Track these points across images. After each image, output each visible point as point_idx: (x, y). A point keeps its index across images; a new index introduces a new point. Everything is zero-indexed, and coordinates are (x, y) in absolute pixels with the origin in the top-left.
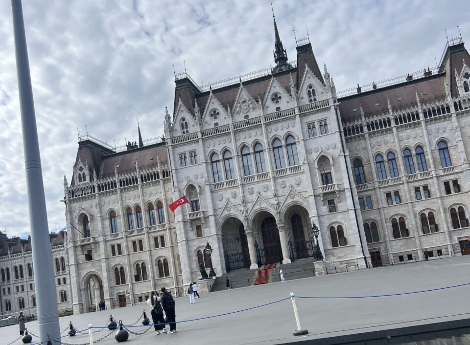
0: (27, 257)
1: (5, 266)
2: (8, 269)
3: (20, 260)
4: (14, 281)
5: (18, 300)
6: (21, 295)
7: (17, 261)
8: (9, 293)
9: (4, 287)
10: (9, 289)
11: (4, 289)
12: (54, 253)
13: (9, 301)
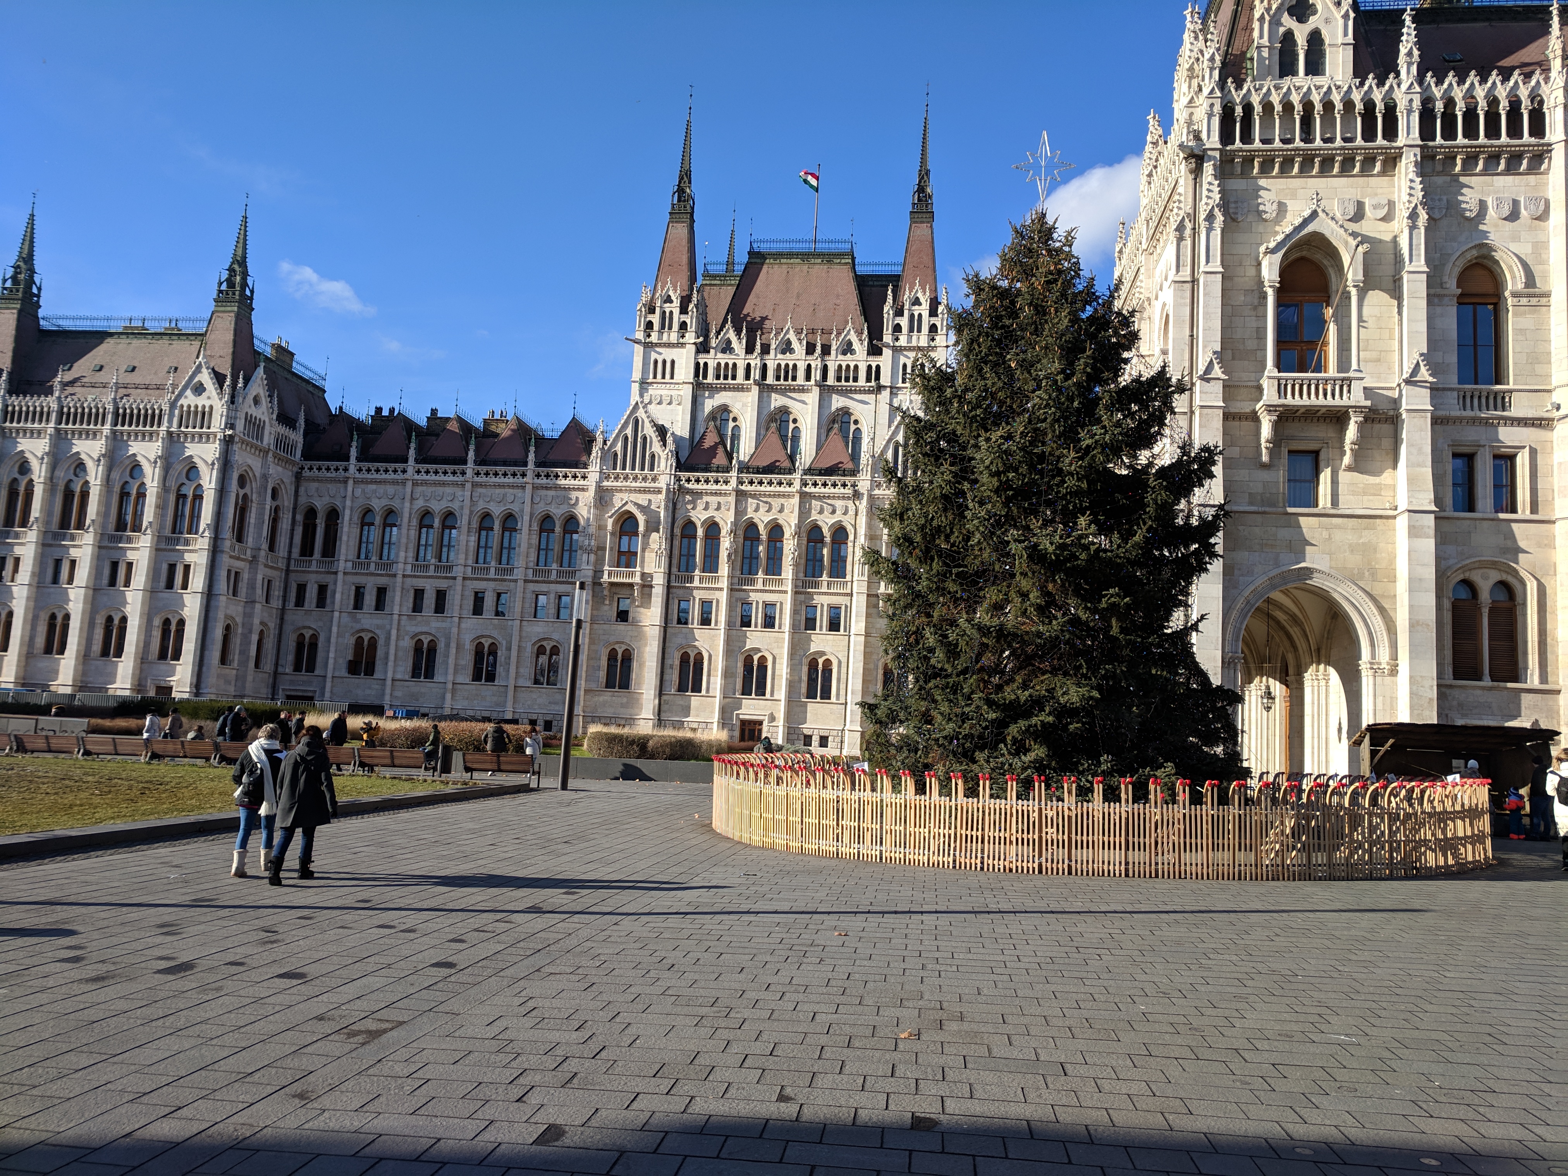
0: (425, 483)
1: (326, 500)
2: (333, 515)
3: (391, 489)
4: (350, 564)
5: (352, 641)
6: (368, 620)
7: (381, 489)
8: (321, 601)
9: (302, 578)
10: (322, 590)
11: (302, 589)
12: (543, 492)
13: (315, 637)
